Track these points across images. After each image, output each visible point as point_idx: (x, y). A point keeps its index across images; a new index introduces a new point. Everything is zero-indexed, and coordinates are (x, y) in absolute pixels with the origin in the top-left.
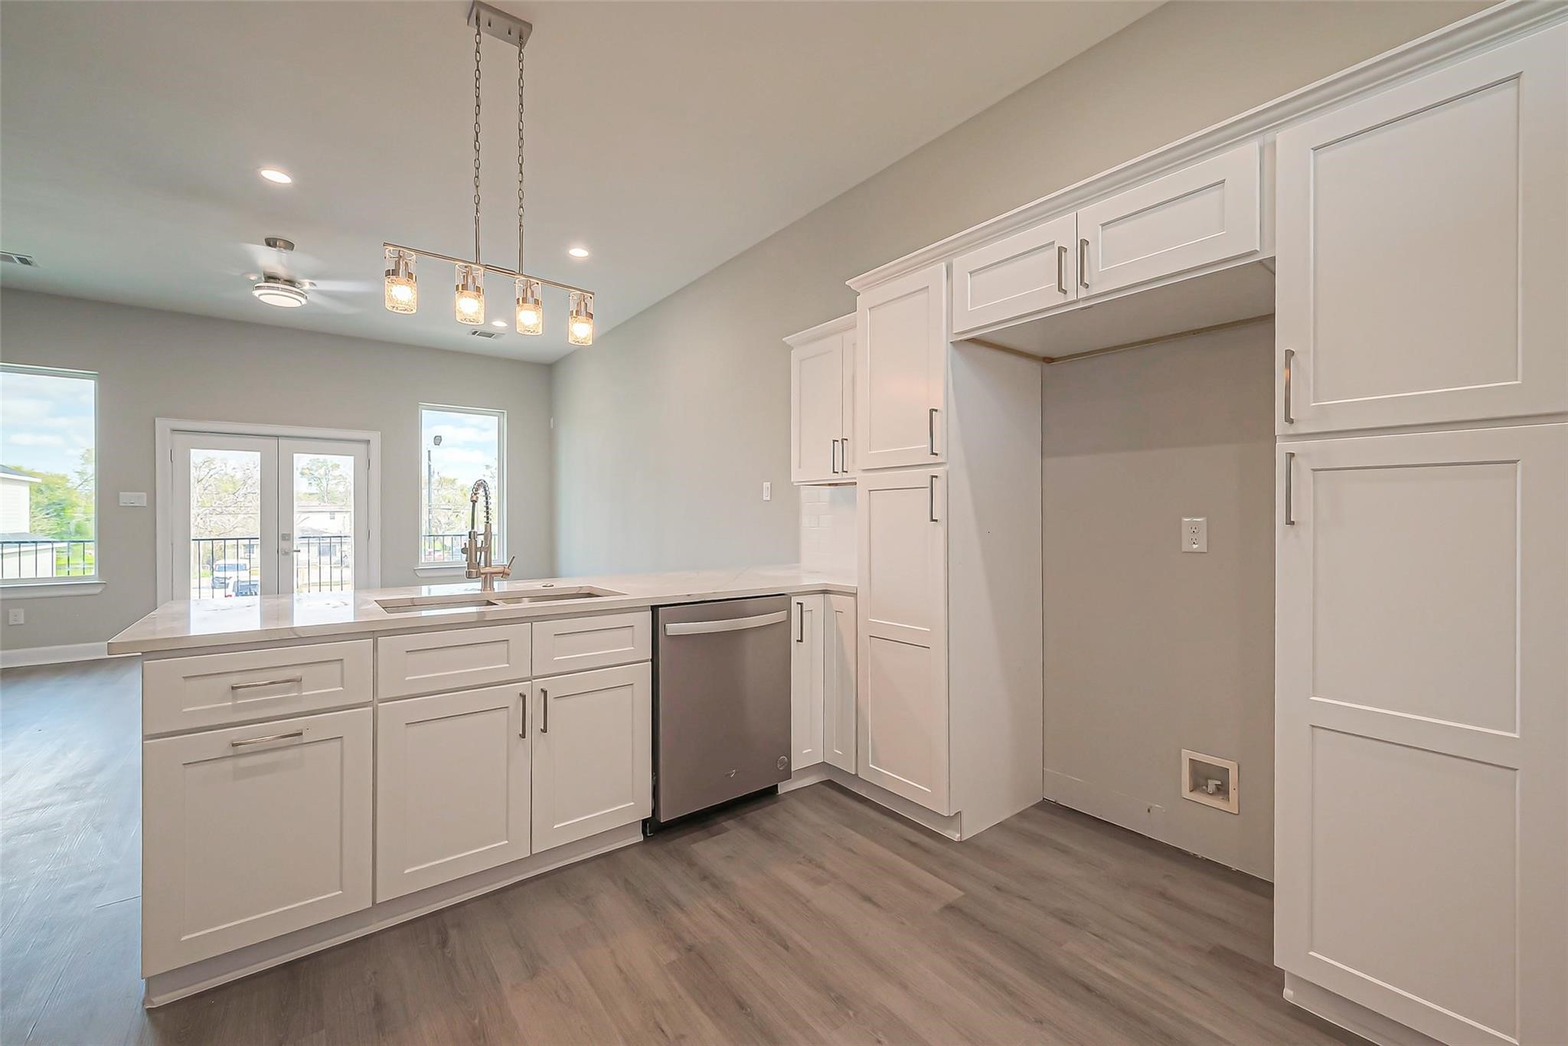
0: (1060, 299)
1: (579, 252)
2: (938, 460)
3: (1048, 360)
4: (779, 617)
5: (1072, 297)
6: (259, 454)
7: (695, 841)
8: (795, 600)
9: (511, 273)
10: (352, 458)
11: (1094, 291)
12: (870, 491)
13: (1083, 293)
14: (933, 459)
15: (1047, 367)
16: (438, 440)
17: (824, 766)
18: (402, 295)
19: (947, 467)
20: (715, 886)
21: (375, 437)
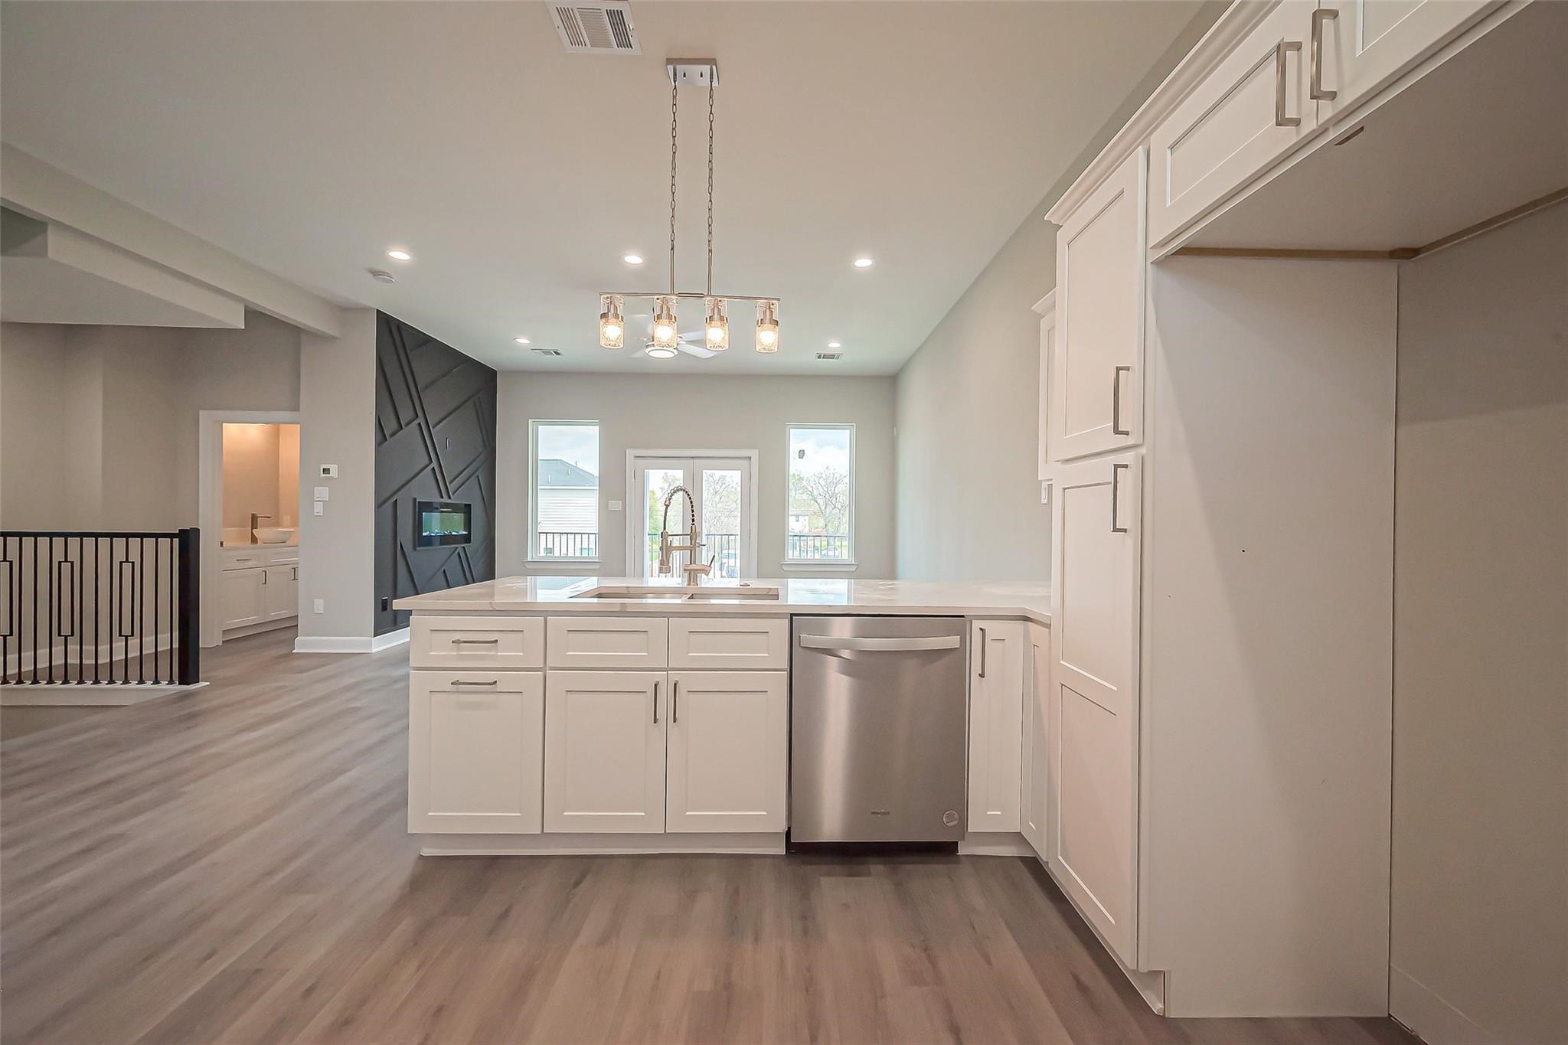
0: (1289, 137)
1: (863, 262)
2: (1130, 441)
3: (1406, 253)
4: (953, 641)
5: (1309, 126)
6: (682, 471)
7: (829, 874)
8: (977, 625)
9: (700, 296)
10: (740, 472)
11: (1347, 99)
12: (1065, 489)
13: (1328, 110)
14: (1122, 441)
15: (1409, 266)
16: (802, 454)
17: (1019, 838)
18: (613, 332)
19: (1143, 451)
20: (805, 932)
21: (754, 454)
